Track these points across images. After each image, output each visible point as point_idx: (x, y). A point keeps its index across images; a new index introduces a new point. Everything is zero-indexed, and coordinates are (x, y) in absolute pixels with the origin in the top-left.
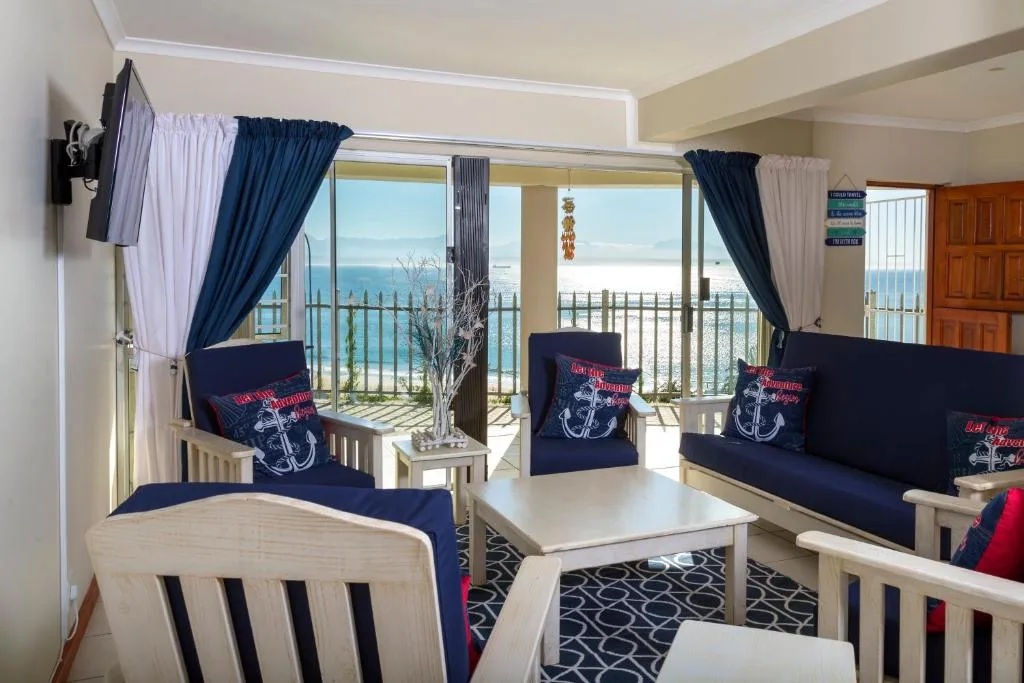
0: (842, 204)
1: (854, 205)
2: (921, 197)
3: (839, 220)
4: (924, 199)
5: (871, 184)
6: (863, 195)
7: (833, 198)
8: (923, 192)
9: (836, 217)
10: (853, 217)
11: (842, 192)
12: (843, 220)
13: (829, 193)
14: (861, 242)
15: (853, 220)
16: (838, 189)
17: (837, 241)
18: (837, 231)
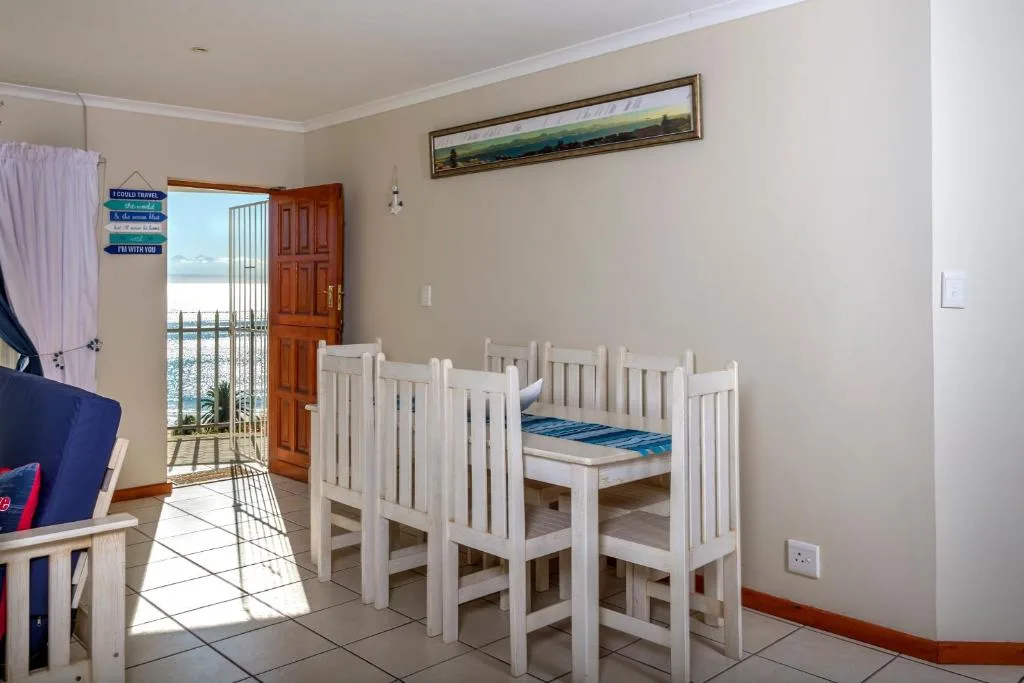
0: (129, 206)
1: (149, 207)
2: (261, 203)
3: (128, 224)
4: (267, 205)
5: (172, 183)
6: (162, 196)
7: (116, 197)
8: (265, 197)
9: (121, 220)
10: (148, 220)
11: (131, 191)
12: (131, 225)
13: (112, 191)
14: (159, 250)
15: (147, 225)
16: (124, 187)
17: (124, 249)
18: (123, 237)
